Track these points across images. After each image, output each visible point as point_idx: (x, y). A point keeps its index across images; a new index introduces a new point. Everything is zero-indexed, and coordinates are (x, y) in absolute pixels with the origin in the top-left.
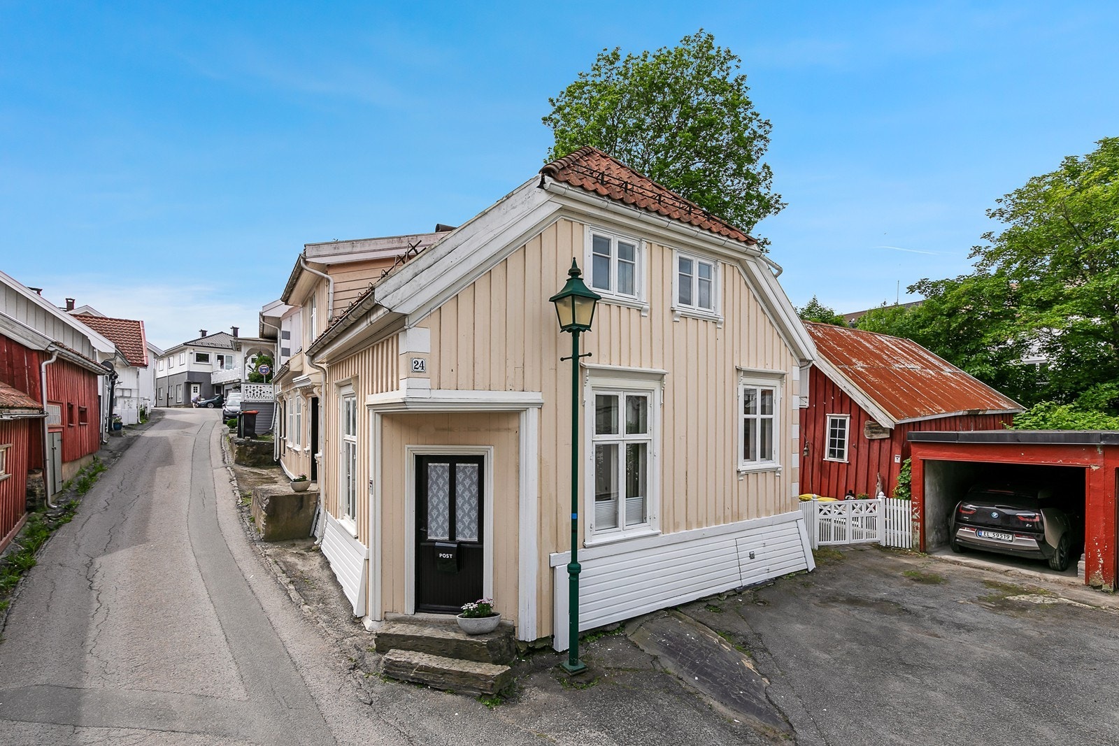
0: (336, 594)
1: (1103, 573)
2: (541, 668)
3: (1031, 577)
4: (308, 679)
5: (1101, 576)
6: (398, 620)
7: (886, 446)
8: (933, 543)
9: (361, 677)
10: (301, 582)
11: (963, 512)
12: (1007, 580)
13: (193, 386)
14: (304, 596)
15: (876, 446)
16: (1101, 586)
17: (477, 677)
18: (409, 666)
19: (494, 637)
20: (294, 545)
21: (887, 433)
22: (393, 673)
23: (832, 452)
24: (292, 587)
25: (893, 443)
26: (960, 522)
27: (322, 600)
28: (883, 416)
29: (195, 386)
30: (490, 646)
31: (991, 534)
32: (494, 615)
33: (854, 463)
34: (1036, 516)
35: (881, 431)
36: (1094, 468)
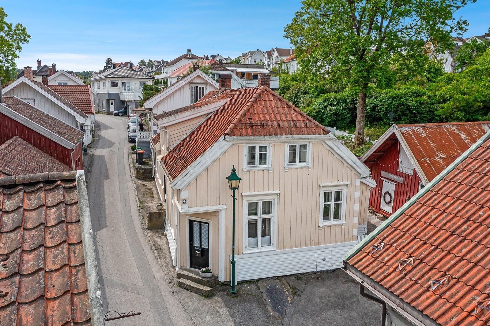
0: (169, 256)
2: (224, 290)
4: (158, 283)
6: (185, 269)
9: (172, 285)
10: (159, 249)
13: (110, 101)
14: (159, 256)
17: (201, 290)
18: (185, 284)
19: (210, 279)
20: (158, 232)
22: (180, 285)
24: (156, 251)
27: (165, 258)
29: (112, 101)
30: (208, 282)
32: (211, 272)
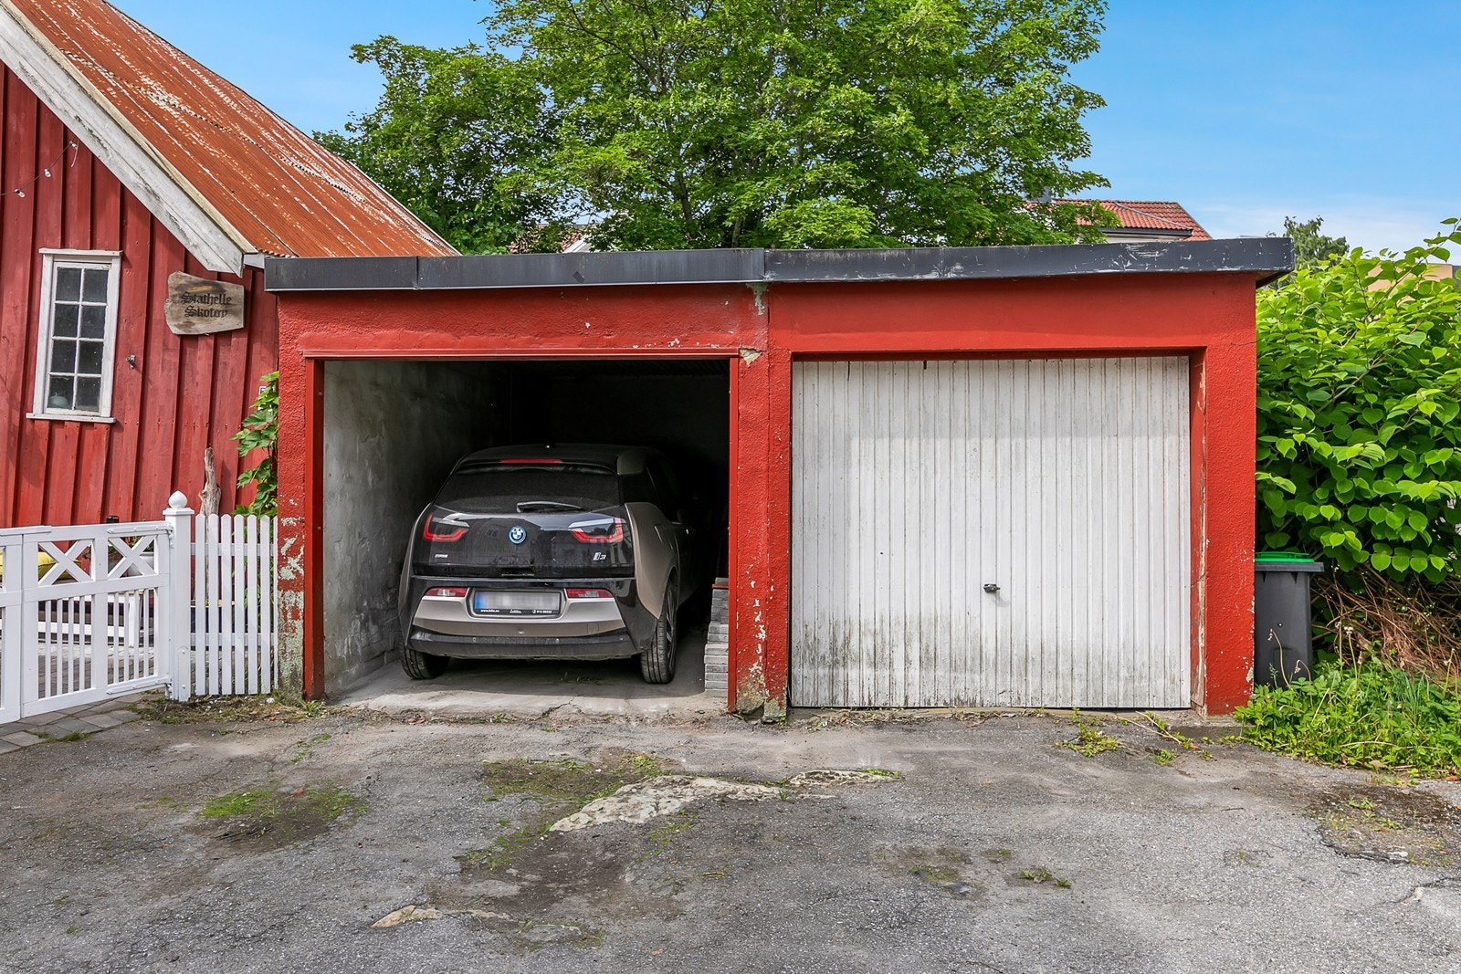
1: (766, 670)
3: (606, 719)
5: (762, 680)
7: (232, 357)
8: (351, 660)
11: (436, 538)
12: (546, 747)
15: (201, 358)
16: (762, 707)
21: (235, 313)
23: (60, 388)
25: (256, 347)
26: (428, 573)
28: (204, 227)
31: (506, 601)
33: (131, 422)
34: (613, 525)
35: (217, 307)
36: (749, 358)
